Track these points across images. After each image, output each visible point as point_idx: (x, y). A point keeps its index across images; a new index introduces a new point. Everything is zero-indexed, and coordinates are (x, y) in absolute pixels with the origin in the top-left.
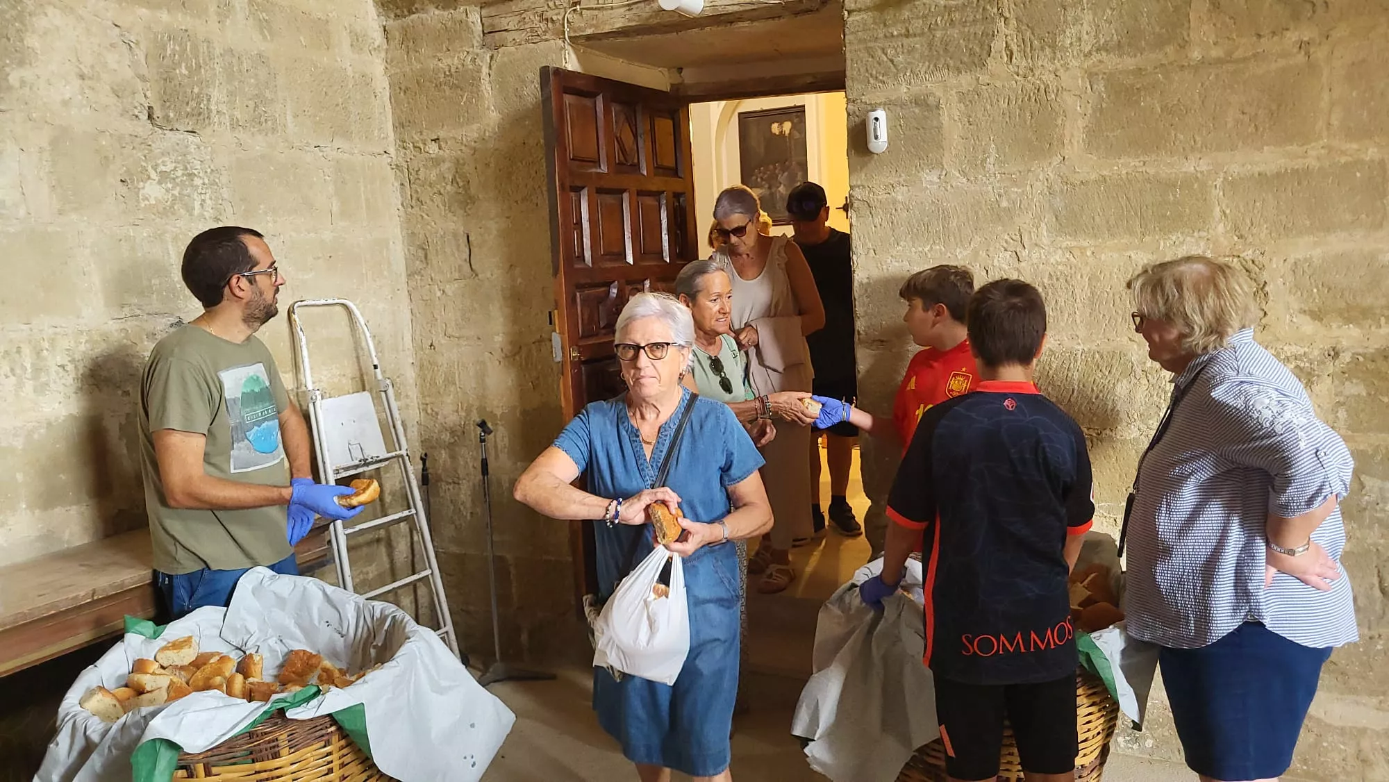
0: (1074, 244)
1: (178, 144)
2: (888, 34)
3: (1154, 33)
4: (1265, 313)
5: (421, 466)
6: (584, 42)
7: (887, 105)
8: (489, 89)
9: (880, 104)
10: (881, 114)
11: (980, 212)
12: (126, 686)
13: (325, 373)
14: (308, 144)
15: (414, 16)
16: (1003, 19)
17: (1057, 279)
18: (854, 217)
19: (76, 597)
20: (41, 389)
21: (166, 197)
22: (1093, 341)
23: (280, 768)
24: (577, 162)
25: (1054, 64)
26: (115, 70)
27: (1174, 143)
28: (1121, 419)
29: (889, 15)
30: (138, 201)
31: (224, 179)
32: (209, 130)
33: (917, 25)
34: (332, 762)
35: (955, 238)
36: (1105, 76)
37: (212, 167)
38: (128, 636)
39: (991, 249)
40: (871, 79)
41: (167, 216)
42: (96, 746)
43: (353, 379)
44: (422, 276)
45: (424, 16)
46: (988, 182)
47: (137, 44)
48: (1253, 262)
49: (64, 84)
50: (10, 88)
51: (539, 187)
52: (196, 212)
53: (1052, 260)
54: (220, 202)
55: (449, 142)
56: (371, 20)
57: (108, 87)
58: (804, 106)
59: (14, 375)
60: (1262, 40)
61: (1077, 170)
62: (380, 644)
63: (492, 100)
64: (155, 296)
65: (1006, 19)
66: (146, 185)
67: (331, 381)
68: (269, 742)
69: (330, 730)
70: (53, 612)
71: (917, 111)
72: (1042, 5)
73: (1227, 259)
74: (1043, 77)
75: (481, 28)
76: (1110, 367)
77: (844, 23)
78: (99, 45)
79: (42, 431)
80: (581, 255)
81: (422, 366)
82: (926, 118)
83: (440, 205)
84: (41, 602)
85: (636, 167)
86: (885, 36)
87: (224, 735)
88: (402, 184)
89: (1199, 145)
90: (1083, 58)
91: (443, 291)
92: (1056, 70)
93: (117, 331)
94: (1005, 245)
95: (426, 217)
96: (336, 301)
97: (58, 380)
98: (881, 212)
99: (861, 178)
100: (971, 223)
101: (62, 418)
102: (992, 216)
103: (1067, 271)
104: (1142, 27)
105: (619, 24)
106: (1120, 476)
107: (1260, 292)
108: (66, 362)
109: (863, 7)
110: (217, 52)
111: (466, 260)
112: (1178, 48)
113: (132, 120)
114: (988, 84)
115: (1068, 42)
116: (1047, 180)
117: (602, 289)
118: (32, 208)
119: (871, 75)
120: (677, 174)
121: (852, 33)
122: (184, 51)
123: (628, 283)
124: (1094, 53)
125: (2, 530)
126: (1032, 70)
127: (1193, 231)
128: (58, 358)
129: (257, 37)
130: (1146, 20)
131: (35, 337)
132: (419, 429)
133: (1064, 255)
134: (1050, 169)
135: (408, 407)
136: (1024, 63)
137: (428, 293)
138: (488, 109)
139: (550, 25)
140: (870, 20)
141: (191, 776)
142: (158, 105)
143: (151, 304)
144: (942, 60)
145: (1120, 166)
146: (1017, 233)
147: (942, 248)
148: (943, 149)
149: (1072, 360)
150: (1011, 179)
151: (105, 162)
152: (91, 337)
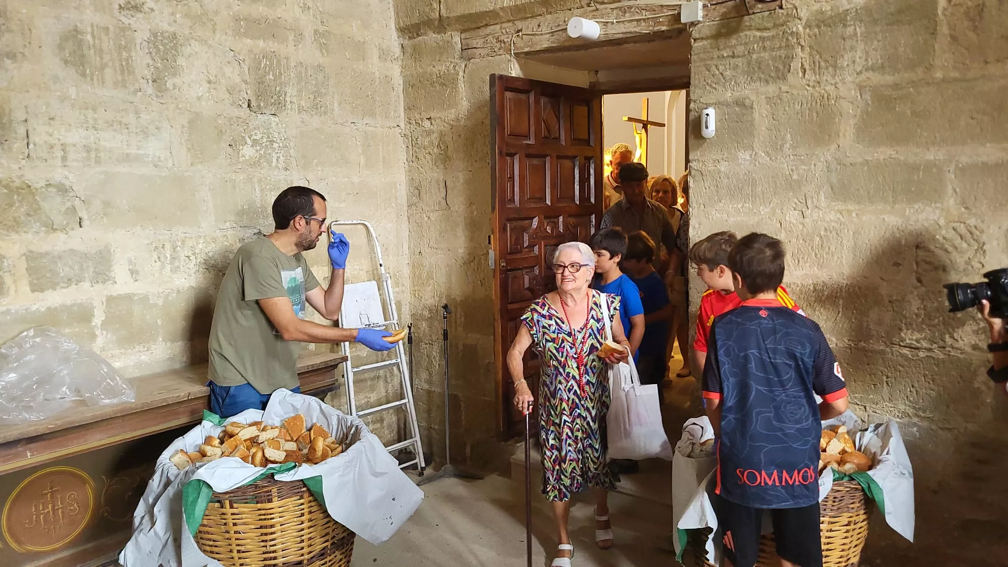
0: (843, 208)
1: (265, 122)
2: (720, 56)
3: (908, 59)
4: (983, 266)
6: (524, 57)
7: (717, 105)
8: (463, 86)
9: (712, 104)
10: (711, 111)
11: (778, 182)
12: (199, 451)
14: (347, 122)
15: (420, 38)
16: (800, 47)
17: (831, 232)
19: (177, 397)
20: (175, 270)
21: (255, 155)
22: (856, 278)
23: (272, 508)
24: (513, 137)
25: (834, 78)
26: (230, 78)
27: (920, 138)
28: (873, 335)
29: (722, 42)
30: (238, 158)
31: (292, 144)
32: (284, 114)
33: (740, 49)
34: (303, 509)
35: (760, 200)
36: (871, 89)
37: (285, 137)
38: (204, 422)
39: (785, 208)
40: (707, 86)
41: (256, 167)
42: (172, 482)
43: (367, 272)
44: (417, 207)
45: (426, 38)
46: (784, 161)
47: (244, 61)
48: (976, 227)
49: (198, 87)
50: (167, 89)
51: (487, 153)
52: (274, 163)
53: (827, 219)
55: (437, 121)
56: (393, 41)
57: (225, 88)
59: (160, 261)
60: (989, 66)
61: (848, 155)
63: (464, 94)
64: (245, 216)
65: (802, 46)
66: (245, 148)
67: (353, 272)
68: (266, 492)
69: (303, 489)
70: (164, 404)
71: (737, 109)
72: (828, 37)
73: (956, 224)
74: (827, 88)
75: (460, 46)
76: (866, 297)
77: (691, 47)
78: (221, 63)
79: (174, 295)
80: (512, 198)
81: (413, 266)
82: (744, 114)
83: (430, 162)
85: (558, 139)
86: (718, 57)
87: (236, 484)
88: (407, 147)
89: (938, 139)
90: (856, 76)
91: (429, 218)
93: (221, 236)
94: (794, 205)
95: (420, 168)
96: (359, 222)
97: (185, 265)
98: (710, 179)
99: (697, 154)
100: (771, 189)
101: (186, 288)
102: (786, 185)
103: (837, 226)
104: (900, 54)
105: (546, 45)
107: (980, 250)
108: (190, 254)
109: (704, 37)
110: (293, 64)
111: (443, 198)
112: (926, 70)
113: (238, 108)
114: (788, 92)
115: (846, 63)
116: (826, 161)
117: (527, 222)
118: (176, 161)
119: (708, 83)
120: (589, 145)
121: (695, 55)
122: (272, 64)
123: (546, 218)
124: (864, 72)
125: (147, 352)
126: (819, 83)
127: (931, 204)
128: (186, 252)
129: (318, 54)
130: (903, 49)
131: (173, 239)
132: (410, 306)
133: (836, 215)
134: (829, 154)
135: (403, 292)
136: (813, 78)
137: (420, 218)
138: (462, 99)
139: (503, 45)
140: (709, 46)
141: (222, 507)
142: (254, 98)
143: (242, 221)
144: (756, 74)
145: (879, 153)
146: (804, 198)
147: (750, 205)
148: (754, 137)
149: (839, 290)
150: (801, 160)
151: (220, 134)
152: (206, 240)
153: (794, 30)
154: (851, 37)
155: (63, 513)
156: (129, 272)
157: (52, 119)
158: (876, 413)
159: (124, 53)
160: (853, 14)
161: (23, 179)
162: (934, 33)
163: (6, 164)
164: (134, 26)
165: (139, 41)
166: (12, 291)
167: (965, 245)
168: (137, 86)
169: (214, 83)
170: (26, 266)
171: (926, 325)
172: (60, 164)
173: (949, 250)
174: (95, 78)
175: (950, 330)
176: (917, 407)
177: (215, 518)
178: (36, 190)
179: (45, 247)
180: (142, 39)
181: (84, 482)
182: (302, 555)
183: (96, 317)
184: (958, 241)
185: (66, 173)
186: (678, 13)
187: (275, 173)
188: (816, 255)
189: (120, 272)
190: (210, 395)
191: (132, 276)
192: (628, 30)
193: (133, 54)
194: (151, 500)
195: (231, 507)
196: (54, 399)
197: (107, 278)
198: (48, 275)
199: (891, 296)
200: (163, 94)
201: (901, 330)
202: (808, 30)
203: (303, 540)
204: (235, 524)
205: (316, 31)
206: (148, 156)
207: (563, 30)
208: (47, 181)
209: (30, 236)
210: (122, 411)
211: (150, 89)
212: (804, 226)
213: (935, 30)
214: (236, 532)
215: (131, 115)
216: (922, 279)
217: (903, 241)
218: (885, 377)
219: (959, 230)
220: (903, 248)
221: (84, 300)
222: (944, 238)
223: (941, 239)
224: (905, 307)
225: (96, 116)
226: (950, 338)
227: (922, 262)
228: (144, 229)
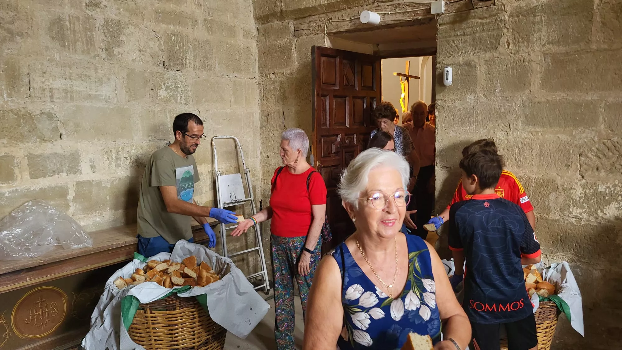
0: (533, 129)
1: (173, 75)
2: (455, 34)
3: (575, 36)
6: (333, 35)
7: (454, 65)
8: (295, 53)
9: (450, 65)
10: (450, 69)
11: (492, 113)
12: (131, 278)
13: (224, 165)
14: (223, 75)
15: (269, 24)
16: (506, 29)
17: (525, 145)
19: (119, 244)
20: (118, 166)
21: (167, 95)
22: (541, 174)
24: (326, 85)
25: (528, 49)
26: (152, 48)
27: (582, 86)
28: (551, 210)
29: (457, 26)
30: (157, 97)
31: (190, 89)
32: (185, 70)
33: (468, 30)
34: (195, 315)
35: (480, 124)
36: (551, 56)
37: (186, 84)
38: (135, 260)
39: (496, 130)
40: (447, 54)
41: (168, 103)
42: (115, 297)
43: (235, 168)
44: (266, 128)
45: (272, 23)
46: (496, 100)
47: (161, 37)
49: (133, 53)
50: (114, 55)
52: (179, 101)
53: (523, 136)
54: (188, 97)
55: (279, 75)
56: (252, 25)
57: (150, 55)
59: (108, 160)
61: (536, 97)
63: (296, 58)
64: (161, 133)
65: (507, 29)
66: (161, 91)
67: (225, 169)
68: (172, 304)
69: (195, 302)
70: (110, 248)
71: (466, 68)
72: (524, 23)
73: (605, 140)
74: (523, 55)
75: (293, 29)
76: (547, 186)
77: (437, 29)
78: (147, 39)
79: (117, 181)
80: (325, 122)
81: (263, 165)
82: (470, 71)
83: (274, 99)
85: (353, 86)
86: (455, 35)
87: (155, 298)
88: (260, 91)
89: (594, 87)
90: (541, 47)
91: (273, 135)
92: (529, 52)
93: (146, 145)
94: (502, 128)
95: (268, 104)
96: (230, 137)
97: (124, 163)
98: (449, 111)
99: (441, 96)
100: (488, 118)
101: (125, 177)
102: (497, 115)
103: (529, 141)
104: (569, 33)
105: (346, 28)
106: (550, 235)
107: (620, 157)
108: (127, 156)
109: (446, 23)
110: (191, 40)
111: (282, 123)
112: (586, 43)
113: (157, 66)
114: (498, 57)
115: (535, 39)
116: (522, 100)
117: (334, 137)
118: (119, 99)
119: (448, 52)
120: (372, 89)
121: (440, 34)
122: (178, 40)
123: (346, 135)
124: (547, 45)
125: (100, 216)
126: (518, 51)
127: (589, 127)
128: (124, 155)
129: (206, 34)
130: (571, 30)
131: (117, 146)
132: (261, 189)
133: (528, 135)
134: (524, 96)
135: (257, 180)
136: (514, 48)
137: (268, 135)
138: (294, 61)
139: (320, 28)
140: (448, 28)
141: (145, 313)
142: (167, 61)
143: (159, 136)
144: (478, 46)
145: (556, 96)
146: (508, 123)
147: (474, 128)
148: (477, 85)
149: (530, 182)
150: (506, 100)
151: (146, 82)
152: (137, 147)
153: (502, 19)
154: (538, 23)
155: (48, 315)
156: (90, 167)
157: (45, 73)
158: (553, 259)
159: (89, 33)
160: (540, 8)
161: (26, 109)
162: (591, 21)
163: (16, 101)
164: (95, 16)
165: (98, 25)
166: (19, 178)
167: (611, 154)
168: (96, 53)
169: (143, 51)
170: (27, 163)
171: (586, 204)
172: (49, 100)
173: (600, 157)
174: (71, 48)
175: (602, 207)
176: (579, 255)
177: (141, 319)
178: (34, 116)
179: (40, 152)
180: (99, 24)
181: (61, 295)
182: (194, 343)
183: (69, 194)
184: (606, 151)
185: (53, 106)
186: (429, 8)
187: (180, 107)
188: (516, 159)
189: (85, 167)
190: (138, 244)
191: (92, 169)
192: (398, 19)
193: (94, 34)
194: (102, 308)
195: (151, 313)
196: (44, 245)
197: (77, 171)
198: (41, 169)
199: (564, 185)
200: (111, 58)
201: (570, 207)
202: (511, 18)
203: (195, 334)
204: (153, 324)
205: (205, 20)
206: (102, 96)
207: (357, 18)
208: (41, 111)
209: (30, 144)
210: (85, 252)
211: (104, 55)
212: (508, 141)
213: (592, 18)
214: (154, 328)
215: (92, 71)
216: (584, 175)
217: (571, 151)
218: (559, 237)
219: (607, 144)
220: (571, 155)
221: (63, 184)
222: (597, 149)
223: (595, 150)
224: (573, 193)
225: (71, 71)
226: (601, 212)
227: (583, 165)
228: (99, 141)
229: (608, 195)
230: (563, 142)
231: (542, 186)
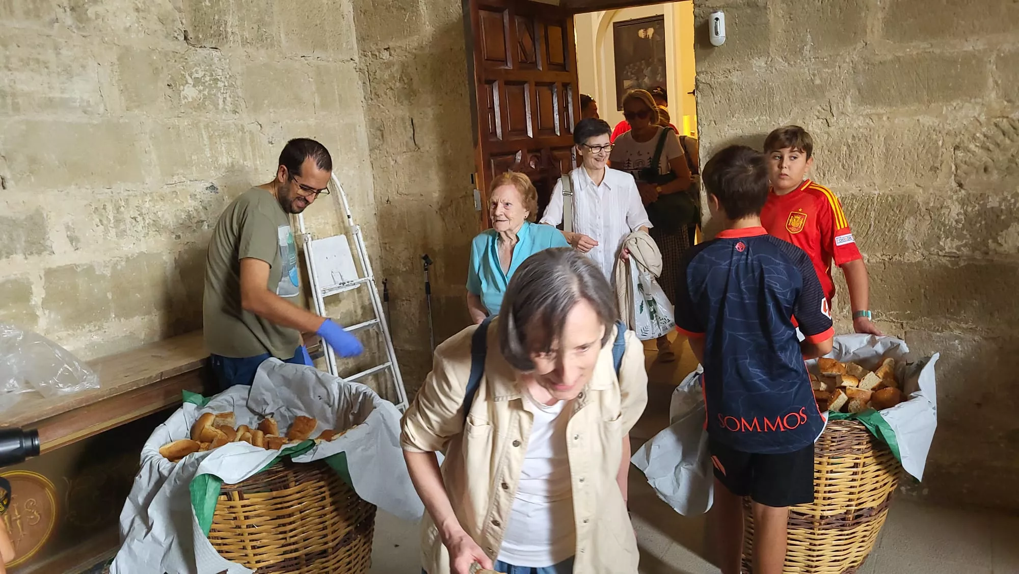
0: (873, 111)
1: (206, 57)
5: (383, 288)
7: (725, 8)
8: (425, 8)
9: (720, 7)
10: (720, 15)
11: (798, 89)
13: (314, 222)
14: (296, 55)
17: (859, 140)
18: (699, 96)
19: (149, 378)
20: (121, 234)
21: (199, 96)
22: (886, 187)
23: (289, 495)
24: (489, 62)
26: (160, 4)
27: (956, 28)
28: (908, 247)
30: (180, 100)
31: (239, 83)
32: (227, 46)
34: (324, 492)
35: (778, 110)
37: (230, 74)
38: (186, 405)
39: (807, 118)
41: (201, 110)
42: (166, 478)
43: (333, 226)
44: (380, 150)
46: (804, 65)
49: (125, 16)
50: (88, 20)
51: (463, 82)
52: (221, 106)
53: (855, 125)
54: (237, 99)
55: (397, 50)
57: (157, 18)
58: (663, 15)
59: (102, 224)
61: (877, 53)
62: (356, 412)
63: (427, 16)
64: (194, 168)
66: (186, 88)
67: (318, 227)
68: (282, 477)
69: (323, 470)
70: (135, 388)
71: (749, 11)
73: (998, 120)
76: (900, 207)
79: (123, 263)
80: (494, 131)
81: (381, 217)
82: (756, 16)
83: (392, 98)
84: (128, 381)
85: (535, 64)
87: (250, 472)
88: (364, 83)
89: (977, 27)
91: (396, 161)
93: (169, 193)
94: (817, 114)
95: (382, 107)
97: (132, 228)
98: (720, 92)
99: (705, 66)
100: (791, 97)
101: (136, 254)
102: (808, 91)
103: (866, 132)
106: (906, 290)
108: (136, 215)
111: (411, 138)
113: (173, 40)
116: (852, 62)
117: (510, 157)
118: (108, 106)
120: (565, 69)
123: (529, 152)
125: (99, 332)
127: (971, 99)
128: (131, 212)
131: (115, 197)
132: (381, 262)
133: (864, 121)
134: (855, 53)
135: (372, 245)
137: (385, 163)
138: (425, 24)
141: (230, 499)
142: (191, 29)
143: (192, 174)
145: (912, 48)
146: (828, 105)
147: (768, 118)
148: (769, 41)
149: (870, 202)
150: (823, 62)
151: (156, 72)
152: (153, 198)
155: (22, 524)
156: (67, 239)
158: (914, 329)
167: (1008, 141)
168: (53, 16)
169: (143, 11)
171: (967, 230)
173: (990, 148)
175: (994, 235)
176: (958, 318)
177: (222, 513)
181: (43, 486)
182: (326, 543)
183: (34, 295)
184: (1000, 138)
187: (223, 117)
188: (843, 166)
189: (57, 239)
191: (72, 244)
194: (141, 500)
195: (241, 498)
197: (42, 248)
199: (928, 203)
200: (84, 25)
201: (939, 238)
203: (326, 526)
204: (247, 518)
206: (75, 100)
210: (87, 399)
211: (68, 19)
212: (829, 134)
214: (248, 527)
215: (50, 51)
216: (962, 182)
217: (940, 143)
218: (923, 291)
219: (1000, 125)
220: (940, 151)
221: (19, 276)
222: (985, 136)
223: (982, 137)
224: (944, 214)
225: (8, 53)
226: (994, 242)
227: (961, 164)
228: (79, 188)
229: (1005, 212)
230: (926, 129)
231: (891, 207)
